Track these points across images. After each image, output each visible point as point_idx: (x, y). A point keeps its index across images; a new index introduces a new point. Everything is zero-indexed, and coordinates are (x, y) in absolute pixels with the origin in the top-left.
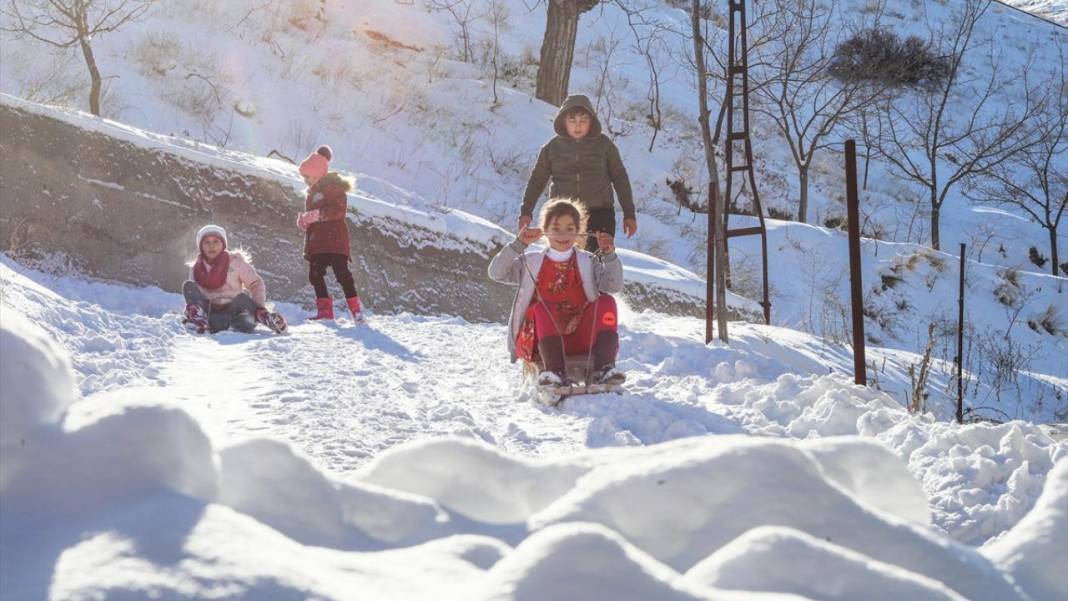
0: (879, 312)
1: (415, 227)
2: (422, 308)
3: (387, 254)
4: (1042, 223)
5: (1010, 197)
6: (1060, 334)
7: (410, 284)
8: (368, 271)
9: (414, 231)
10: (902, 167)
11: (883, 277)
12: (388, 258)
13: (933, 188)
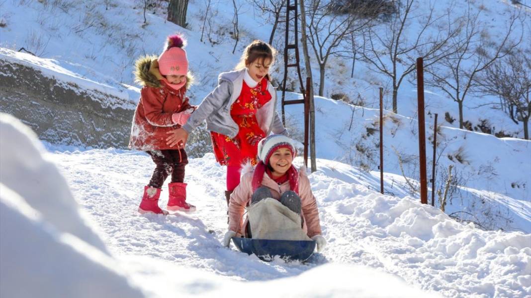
0: (366, 149)
1: (111, 96)
2: (114, 144)
3: (95, 112)
4: (454, 99)
5: (435, 84)
6: (465, 163)
7: (108, 130)
8: (84, 121)
9: (110, 98)
10: (377, 65)
11: (367, 129)
12: (95, 114)
13: (394, 78)
